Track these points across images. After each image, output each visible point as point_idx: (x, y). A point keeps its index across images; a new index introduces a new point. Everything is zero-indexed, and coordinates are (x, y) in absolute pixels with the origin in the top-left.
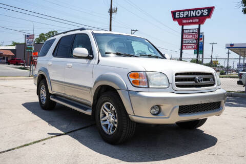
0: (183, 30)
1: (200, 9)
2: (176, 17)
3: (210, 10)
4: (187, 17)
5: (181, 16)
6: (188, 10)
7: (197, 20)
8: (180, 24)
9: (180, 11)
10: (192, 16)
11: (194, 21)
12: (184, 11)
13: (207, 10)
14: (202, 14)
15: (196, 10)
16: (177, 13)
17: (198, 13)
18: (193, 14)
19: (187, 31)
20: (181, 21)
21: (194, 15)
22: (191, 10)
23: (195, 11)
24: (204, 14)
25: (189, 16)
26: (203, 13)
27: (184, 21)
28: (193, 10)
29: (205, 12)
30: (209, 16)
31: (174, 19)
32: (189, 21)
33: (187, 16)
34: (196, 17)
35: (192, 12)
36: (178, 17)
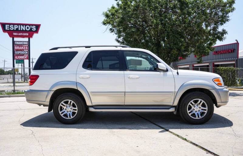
0: (13, 42)
1: (30, 25)
2: (6, 29)
3: (38, 27)
4: (17, 31)
5: (11, 29)
6: (18, 24)
7: (27, 34)
8: (10, 36)
9: (10, 24)
10: (22, 29)
11: (25, 34)
12: (14, 24)
13: (35, 27)
14: (31, 29)
15: (26, 25)
16: (6, 26)
17: (28, 28)
18: (23, 28)
19: (18, 43)
20: (11, 33)
21: (24, 29)
22: (21, 24)
23: (24, 26)
24: (33, 30)
25: (19, 29)
26: (32, 28)
27: (15, 34)
30: (37, 31)
31: (4, 30)
32: (20, 34)
33: (17, 29)
34: (26, 31)
35: (22, 26)
36: (9, 29)
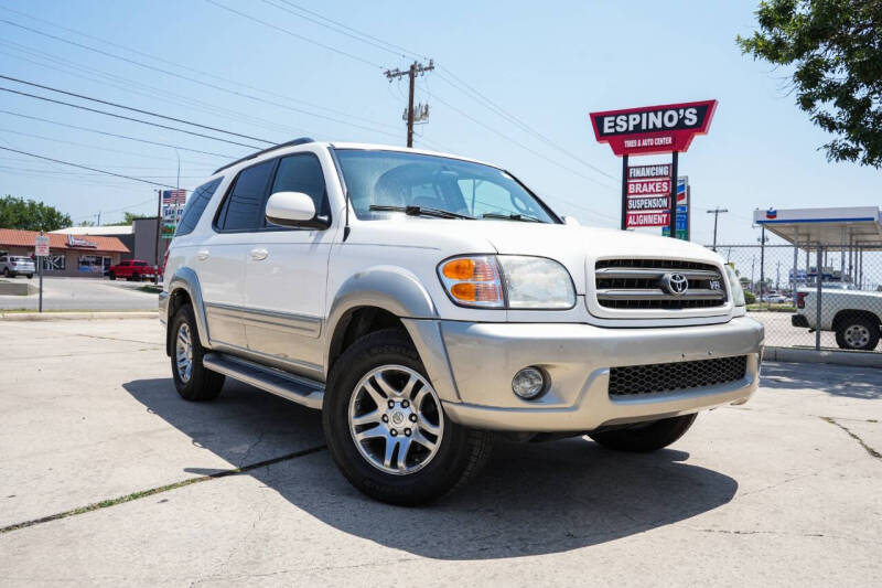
0: (626, 169)
1: (676, 108)
2: (606, 130)
3: (705, 110)
4: (638, 132)
5: (618, 129)
6: (639, 111)
7: (668, 140)
8: (617, 152)
9: (616, 114)
10: (651, 126)
11: (660, 141)
12: (627, 113)
13: (694, 111)
14: (681, 121)
15: (664, 109)
16: (606, 120)
17: (671, 119)
18: (656, 120)
19: (638, 173)
20: (618, 143)
21: (659, 125)
22: (648, 110)
23: (660, 114)
24: (687, 122)
25: (644, 127)
26: (684, 117)
27: (630, 143)
28: (655, 110)
29: (692, 118)
30: (701, 126)
31: (601, 136)
32: (645, 143)
33: (637, 127)
34: (664, 131)
35: (652, 115)
36: (612, 131)
